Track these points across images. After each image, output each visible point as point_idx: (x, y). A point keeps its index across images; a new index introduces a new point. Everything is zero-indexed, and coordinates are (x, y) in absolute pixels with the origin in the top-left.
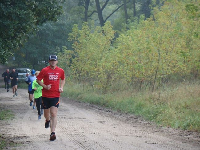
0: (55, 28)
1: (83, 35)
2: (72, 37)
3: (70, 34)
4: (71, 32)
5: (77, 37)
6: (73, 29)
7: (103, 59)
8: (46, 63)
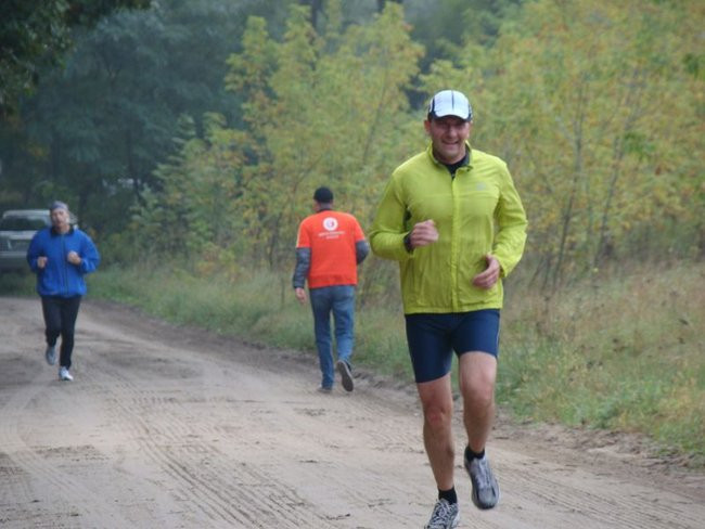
0: (177, 34)
1: (289, 65)
2: (242, 73)
3: (235, 60)
4: (239, 50)
5: (265, 73)
6: (248, 39)
7: (369, 169)
8: (135, 184)
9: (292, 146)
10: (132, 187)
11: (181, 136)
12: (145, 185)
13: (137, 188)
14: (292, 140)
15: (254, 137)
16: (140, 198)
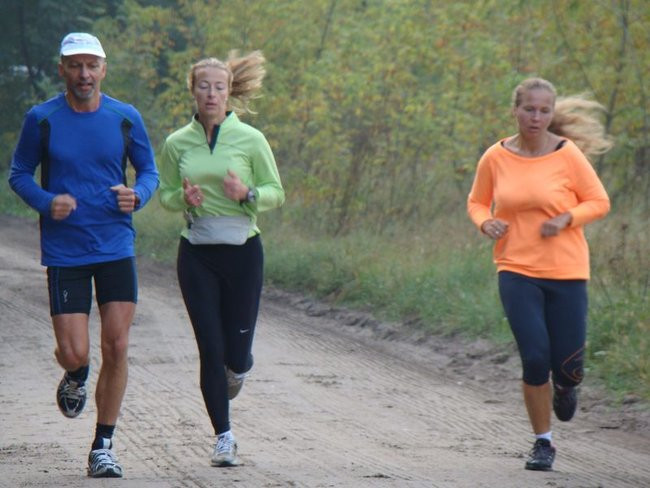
8: (30, 72)
9: (232, 26)
10: (27, 76)
11: (87, 14)
12: (43, 73)
13: (33, 78)
14: (232, 19)
15: (180, 16)
16: (38, 90)
